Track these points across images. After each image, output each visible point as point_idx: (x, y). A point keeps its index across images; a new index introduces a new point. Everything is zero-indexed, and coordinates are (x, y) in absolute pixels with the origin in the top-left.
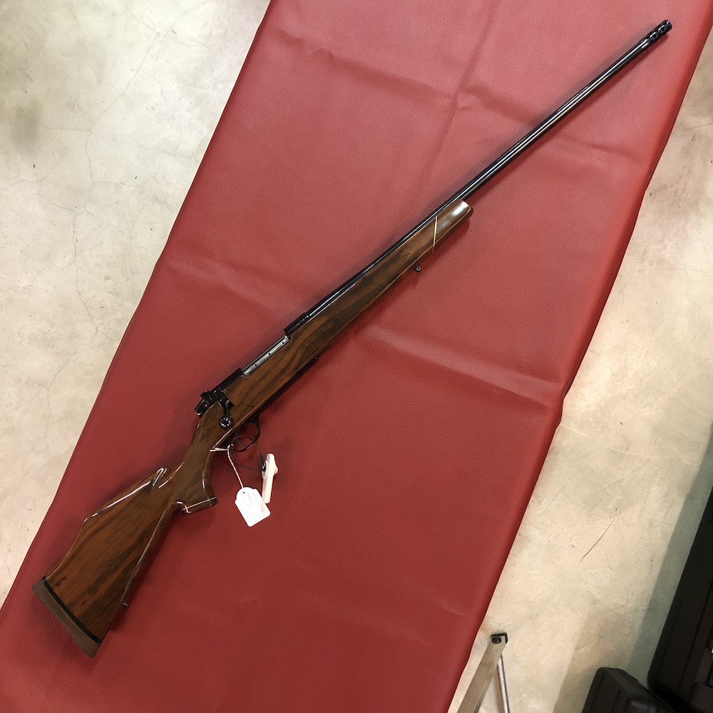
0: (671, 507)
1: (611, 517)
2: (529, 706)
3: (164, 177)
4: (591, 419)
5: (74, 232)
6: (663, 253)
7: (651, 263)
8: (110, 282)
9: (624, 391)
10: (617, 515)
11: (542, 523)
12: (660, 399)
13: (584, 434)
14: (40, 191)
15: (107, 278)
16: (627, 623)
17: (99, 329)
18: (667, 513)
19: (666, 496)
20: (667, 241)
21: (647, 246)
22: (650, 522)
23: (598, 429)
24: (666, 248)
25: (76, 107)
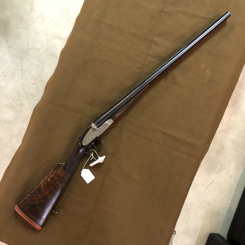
3: (55, 47)
8: (35, 85)
10: (219, 173)
14: (9, 51)
17: (31, 103)
19: (236, 167)
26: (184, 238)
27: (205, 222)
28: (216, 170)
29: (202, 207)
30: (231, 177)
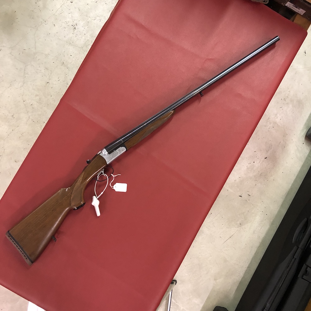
0: (263, 226)
1: (238, 227)
2: (193, 301)
3: (68, 55)
4: (235, 185)
5: (25, 73)
6: (276, 119)
7: (270, 123)
8: (38, 97)
9: (251, 175)
10: (240, 226)
11: (209, 226)
12: (266, 181)
13: (232, 191)
14: (11, 52)
15: (37, 95)
16: (238, 271)
17: (30, 117)
18: (261, 228)
19: (262, 221)
20: (278, 115)
21: (270, 116)
22: (254, 231)
23: (238, 190)
24: (277, 118)
25: (32, 17)
26: (191, 296)
27: (218, 281)
28: (239, 223)
29: (217, 263)
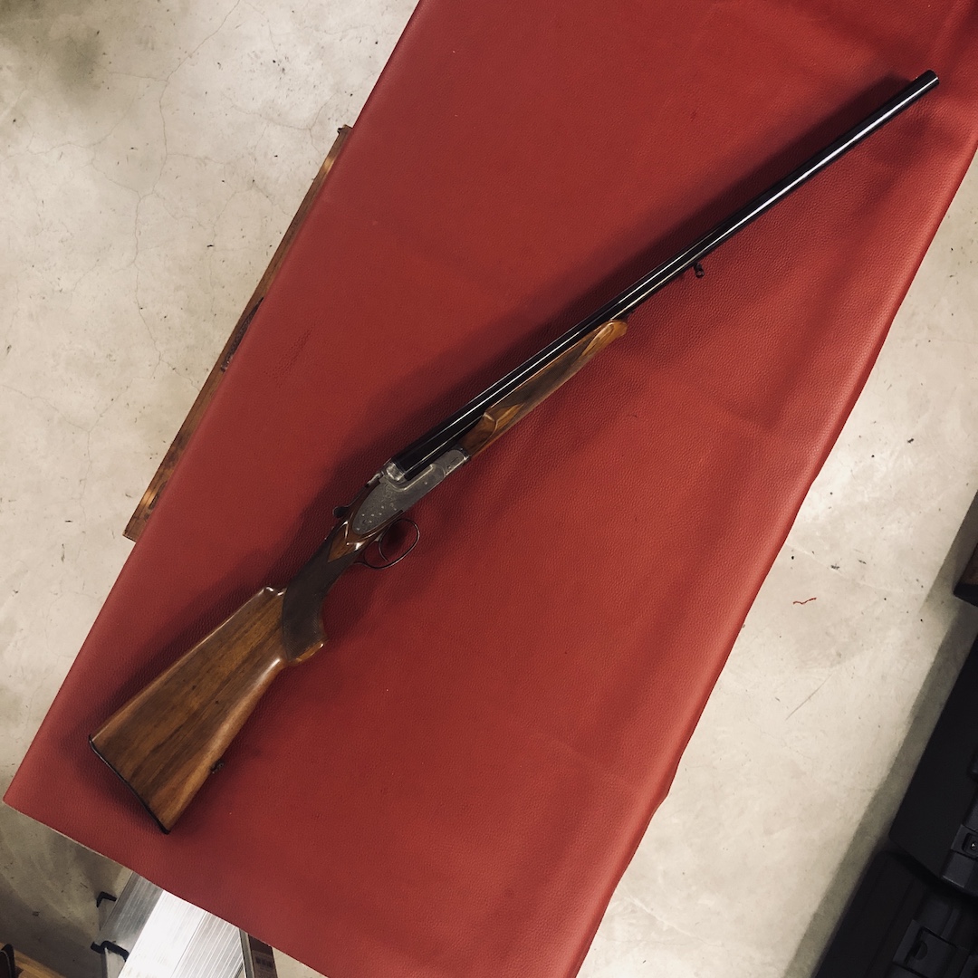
0: (912, 658)
1: (832, 666)
2: (700, 902)
3: (266, 155)
4: (817, 534)
5: (137, 221)
6: (938, 317)
7: (921, 328)
8: (182, 294)
9: (866, 500)
10: (839, 663)
11: (740, 667)
12: (913, 514)
13: (806, 553)
14: (93, 160)
15: (179, 288)
16: (838, 805)
17: (164, 357)
18: (907, 666)
19: (907, 643)
20: (944, 302)
21: (918, 305)
22: (882, 677)
23: (827, 548)
24: (941, 311)
25: (150, 45)
26: (694, 888)
27: (776, 836)
28: (833, 651)
30: (883, 677)
